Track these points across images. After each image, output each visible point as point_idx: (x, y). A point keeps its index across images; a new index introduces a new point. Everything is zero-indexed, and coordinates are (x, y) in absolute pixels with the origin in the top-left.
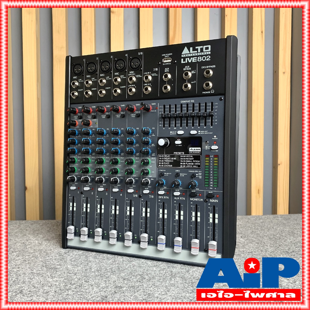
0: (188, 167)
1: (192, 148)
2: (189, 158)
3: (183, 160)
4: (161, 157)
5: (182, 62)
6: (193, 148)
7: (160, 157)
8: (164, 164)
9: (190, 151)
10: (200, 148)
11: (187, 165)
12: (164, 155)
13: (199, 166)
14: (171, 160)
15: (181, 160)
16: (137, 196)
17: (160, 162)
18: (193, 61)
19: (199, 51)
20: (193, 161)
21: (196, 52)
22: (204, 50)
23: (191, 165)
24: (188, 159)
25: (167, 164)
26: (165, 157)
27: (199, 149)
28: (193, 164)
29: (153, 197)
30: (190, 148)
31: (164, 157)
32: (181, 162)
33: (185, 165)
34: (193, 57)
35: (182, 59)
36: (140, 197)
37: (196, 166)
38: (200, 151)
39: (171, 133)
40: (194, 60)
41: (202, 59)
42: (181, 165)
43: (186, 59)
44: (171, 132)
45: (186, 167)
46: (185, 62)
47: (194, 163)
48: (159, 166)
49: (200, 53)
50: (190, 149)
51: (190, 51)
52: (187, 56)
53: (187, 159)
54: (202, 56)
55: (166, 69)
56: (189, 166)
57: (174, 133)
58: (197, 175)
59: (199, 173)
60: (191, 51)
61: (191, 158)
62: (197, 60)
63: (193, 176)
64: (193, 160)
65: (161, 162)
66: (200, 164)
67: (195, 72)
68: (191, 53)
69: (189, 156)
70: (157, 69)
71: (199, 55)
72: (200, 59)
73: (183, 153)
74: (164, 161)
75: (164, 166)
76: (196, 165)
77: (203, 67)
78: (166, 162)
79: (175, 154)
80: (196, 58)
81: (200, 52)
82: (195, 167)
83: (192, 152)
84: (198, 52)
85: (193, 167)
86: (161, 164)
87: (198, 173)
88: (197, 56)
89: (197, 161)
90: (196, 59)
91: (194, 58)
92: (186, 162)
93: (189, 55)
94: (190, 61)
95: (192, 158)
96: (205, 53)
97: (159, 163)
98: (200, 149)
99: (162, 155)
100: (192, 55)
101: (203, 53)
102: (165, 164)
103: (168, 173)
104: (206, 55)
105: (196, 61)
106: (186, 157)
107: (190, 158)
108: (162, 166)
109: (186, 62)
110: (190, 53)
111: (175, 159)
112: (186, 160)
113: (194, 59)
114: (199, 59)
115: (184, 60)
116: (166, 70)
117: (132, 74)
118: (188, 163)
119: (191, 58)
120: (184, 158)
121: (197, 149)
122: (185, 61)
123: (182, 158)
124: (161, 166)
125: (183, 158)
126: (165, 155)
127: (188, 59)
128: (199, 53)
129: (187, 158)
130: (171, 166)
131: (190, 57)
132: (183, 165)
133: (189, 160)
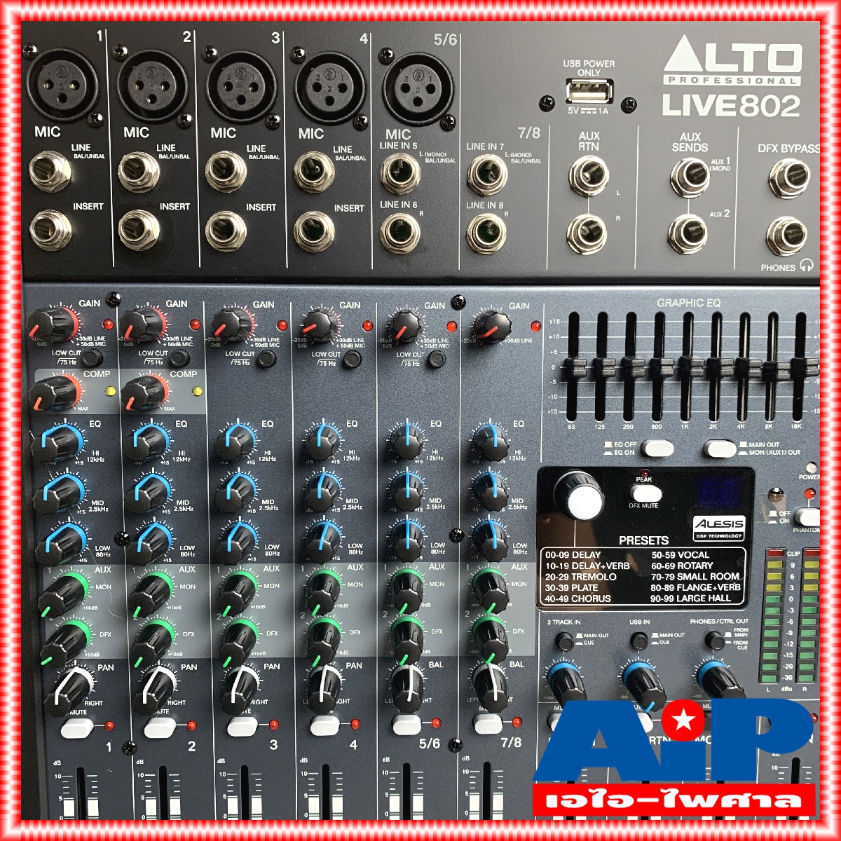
0: (685, 602)
1: (707, 518)
2: (691, 560)
3: (663, 572)
4: (557, 561)
5: (667, 111)
6: (711, 519)
7: (550, 560)
8: (570, 593)
9: (695, 530)
10: (742, 518)
11: (681, 593)
12: (570, 551)
13: (736, 596)
14: (607, 572)
15: (657, 571)
16: (436, 743)
17: (550, 582)
18: (719, 112)
19: (749, 65)
20: (707, 576)
21: (734, 68)
22: (772, 66)
23: (700, 593)
24: (687, 566)
25: (586, 593)
26: (575, 560)
27: (739, 524)
28: (708, 588)
29: (518, 742)
30: (697, 519)
31: (570, 560)
32: (656, 582)
33: (674, 593)
34: (718, 90)
35: (666, 98)
36: (453, 746)
37: (725, 598)
38: (743, 529)
39: (608, 449)
40: (725, 109)
41: (759, 105)
42: (656, 593)
43: (686, 98)
44: (608, 444)
45: (675, 602)
46: (678, 113)
47: (715, 583)
48: (546, 602)
49: (754, 78)
50: (695, 524)
51: (702, 62)
52: (689, 82)
53: (681, 565)
54: (760, 91)
55: (582, 136)
56: (692, 597)
57: (624, 449)
58: (728, 635)
59: (741, 626)
60: (711, 64)
61: (701, 560)
62: (737, 109)
63: (711, 641)
64: (708, 572)
65: (557, 583)
66: (742, 587)
67: (725, 164)
68: (708, 69)
69: (692, 555)
70: (536, 133)
71: (746, 83)
72: (753, 105)
73: (665, 539)
74: (571, 577)
75: (570, 602)
76: (723, 592)
77: (767, 148)
78: (582, 583)
79: (624, 544)
80: (734, 97)
81: (752, 70)
82: (718, 602)
83: (707, 534)
84: (741, 72)
85: (707, 602)
86: (557, 594)
87: (729, 628)
88: (740, 91)
89: (727, 576)
90: (733, 106)
91: (722, 97)
92: (675, 582)
93: (701, 78)
94: (703, 111)
95: (706, 560)
96: (777, 79)
97: (544, 587)
98: (744, 523)
99: (564, 550)
100: (716, 81)
101: (765, 78)
102: (576, 592)
103: (594, 635)
104: (781, 92)
105: (733, 114)
106: (677, 560)
107: (697, 560)
108: (561, 599)
109: (687, 112)
110: (705, 72)
111: (625, 566)
112: (676, 571)
113: (725, 101)
114: (745, 105)
115: (677, 104)
116: (582, 140)
117: (401, 141)
118: (686, 583)
119: (711, 98)
120: (670, 561)
121: (727, 524)
122: (681, 108)
123: (657, 561)
124: (556, 602)
125: (663, 561)
126: (579, 550)
127: (696, 98)
128: (745, 78)
129: (684, 560)
130: (608, 598)
131: (704, 92)
132: (662, 593)
133: (692, 571)
